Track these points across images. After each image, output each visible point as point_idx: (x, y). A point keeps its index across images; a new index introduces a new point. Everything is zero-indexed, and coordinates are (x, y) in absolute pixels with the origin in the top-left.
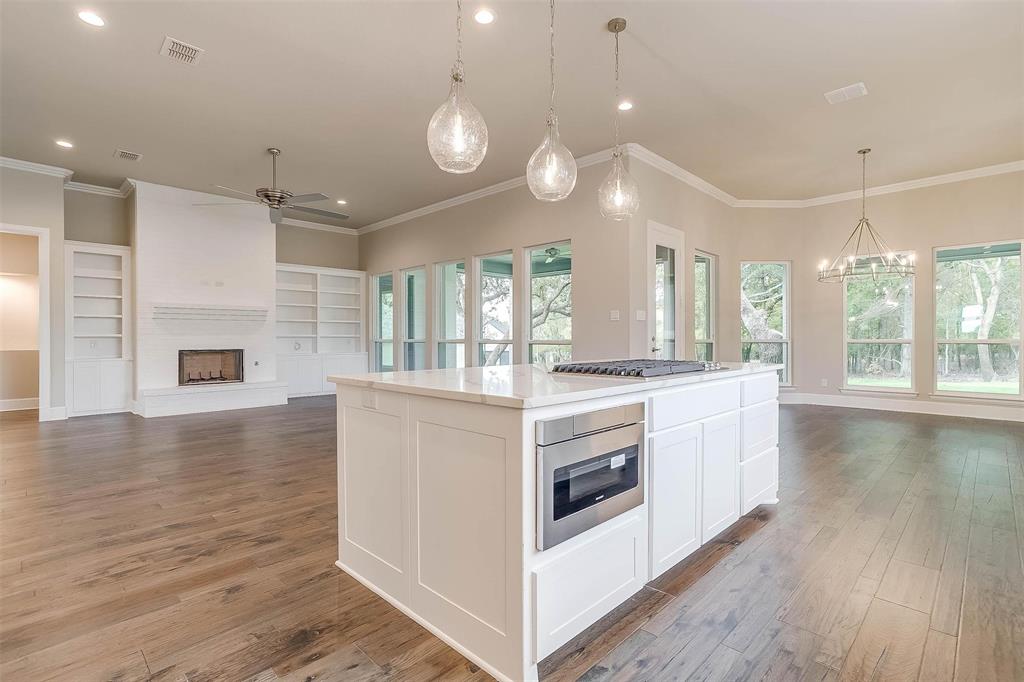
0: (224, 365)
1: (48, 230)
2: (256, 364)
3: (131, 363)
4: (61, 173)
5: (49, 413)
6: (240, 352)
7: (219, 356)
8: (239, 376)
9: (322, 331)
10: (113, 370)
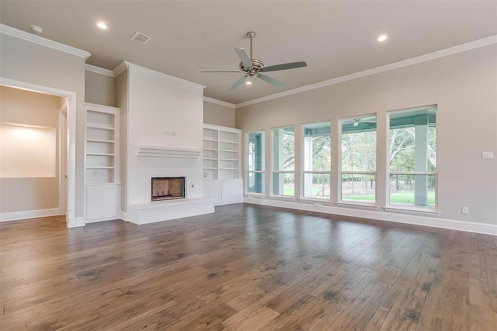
0: (170, 186)
1: (75, 93)
2: (193, 186)
3: (120, 186)
4: (86, 55)
5: (74, 222)
6: (183, 179)
7: (167, 181)
8: (182, 194)
9: (221, 165)
10: (111, 191)
